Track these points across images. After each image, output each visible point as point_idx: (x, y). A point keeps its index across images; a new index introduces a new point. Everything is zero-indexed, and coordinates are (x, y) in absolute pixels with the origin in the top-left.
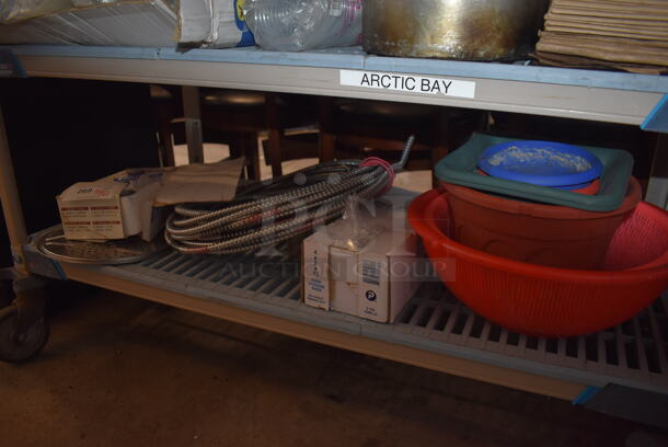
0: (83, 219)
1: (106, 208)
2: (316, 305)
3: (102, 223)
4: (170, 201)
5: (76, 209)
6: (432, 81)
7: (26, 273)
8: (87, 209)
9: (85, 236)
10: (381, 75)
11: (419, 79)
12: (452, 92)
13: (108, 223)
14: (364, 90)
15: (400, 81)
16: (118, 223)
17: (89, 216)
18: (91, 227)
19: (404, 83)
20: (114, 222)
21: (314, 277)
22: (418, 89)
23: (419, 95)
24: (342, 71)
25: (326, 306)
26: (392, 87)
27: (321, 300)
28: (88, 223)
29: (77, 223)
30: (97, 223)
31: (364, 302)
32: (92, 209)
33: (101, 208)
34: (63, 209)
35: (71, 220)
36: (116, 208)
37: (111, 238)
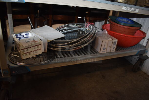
1: (37, 46)
2: (103, 53)
3: (36, 50)
5: (27, 48)
6: (134, 9)
8: (30, 47)
9: (30, 56)
12: (136, 11)
13: (37, 50)
14: (125, 10)
16: (41, 49)
17: (31, 49)
20: (39, 49)
21: (104, 47)
23: (132, 11)
24: (123, 7)
26: (129, 10)
27: (104, 51)
28: (31, 52)
29: (27, 53)
30: (34, 51)
31: (112, 49)
32: (32, 47)
33: (35, 46)
34: (22, 50)
35: (25, 52)
36: (40, 45)
37: (38, 54)
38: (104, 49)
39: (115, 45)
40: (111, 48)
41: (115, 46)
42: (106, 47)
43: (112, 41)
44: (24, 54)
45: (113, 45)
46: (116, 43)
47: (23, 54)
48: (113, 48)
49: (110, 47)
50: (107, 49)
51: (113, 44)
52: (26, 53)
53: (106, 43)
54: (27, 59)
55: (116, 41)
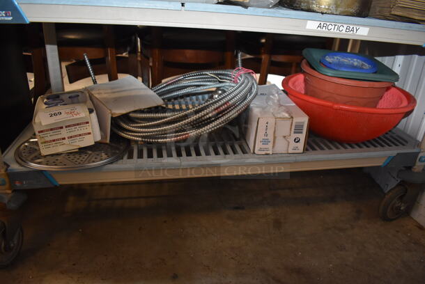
0: (59, 137)
1: (78, 124)
2: (264, 153)
3: (76, 136)
4: (124, 112)
5: (51, 130)
6: (351, 27)
7: (9, 192)
8: (62, 128)
9: (60, 149)
10: (328, 24)
11: (345, 26)
12: (359, 33)
13: (80, 135)
14: (319, 32)
15: (336, 27)
16: (89, 133)
17: (64, 133)
18: (66, 141)
19: (338, 28)
20: (85, 134)
21: (266, 138)
22: (344, 32)
23: (345, 34)
24: (309, 21)
25: (270, 152)
26: (332, 30)
27: (267, 149)
28: (64, 139)
29: (54, 141)
30: (71, 137)
31: (293, 144)
32: (66, 127)
33: (74, 125)
34: (39, 132)
35: (47, 139)
36: (87, 123)
37: (83, 146)
38: (265, 142)
39: (301, 133)
40: (289, 143)
41: (302, 137)
42: (271, 138)
43: (289, 122)
44: (45, 142)
45: (295, 133)
46: (302, 126)
47: (42, 143)
48: (296, 140)
49: (285, 137)
50: (274, 142)
51: (293, 130)
52: (50, 141)
53: (268, 125)
54: (52, 155)
55: (303, 123)
